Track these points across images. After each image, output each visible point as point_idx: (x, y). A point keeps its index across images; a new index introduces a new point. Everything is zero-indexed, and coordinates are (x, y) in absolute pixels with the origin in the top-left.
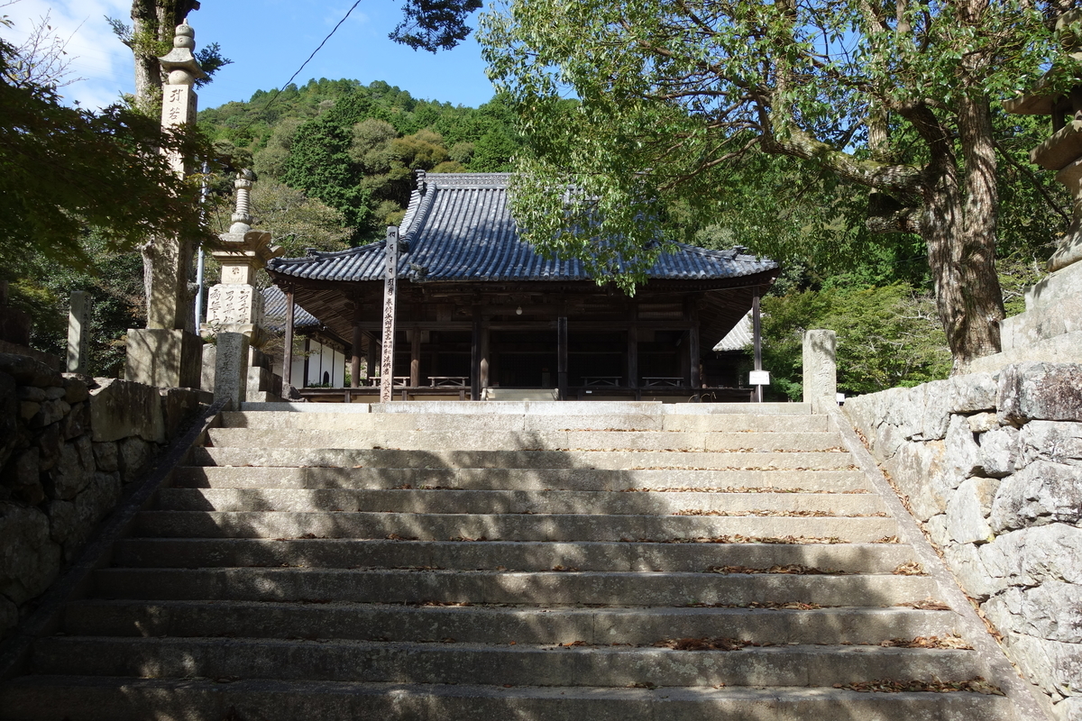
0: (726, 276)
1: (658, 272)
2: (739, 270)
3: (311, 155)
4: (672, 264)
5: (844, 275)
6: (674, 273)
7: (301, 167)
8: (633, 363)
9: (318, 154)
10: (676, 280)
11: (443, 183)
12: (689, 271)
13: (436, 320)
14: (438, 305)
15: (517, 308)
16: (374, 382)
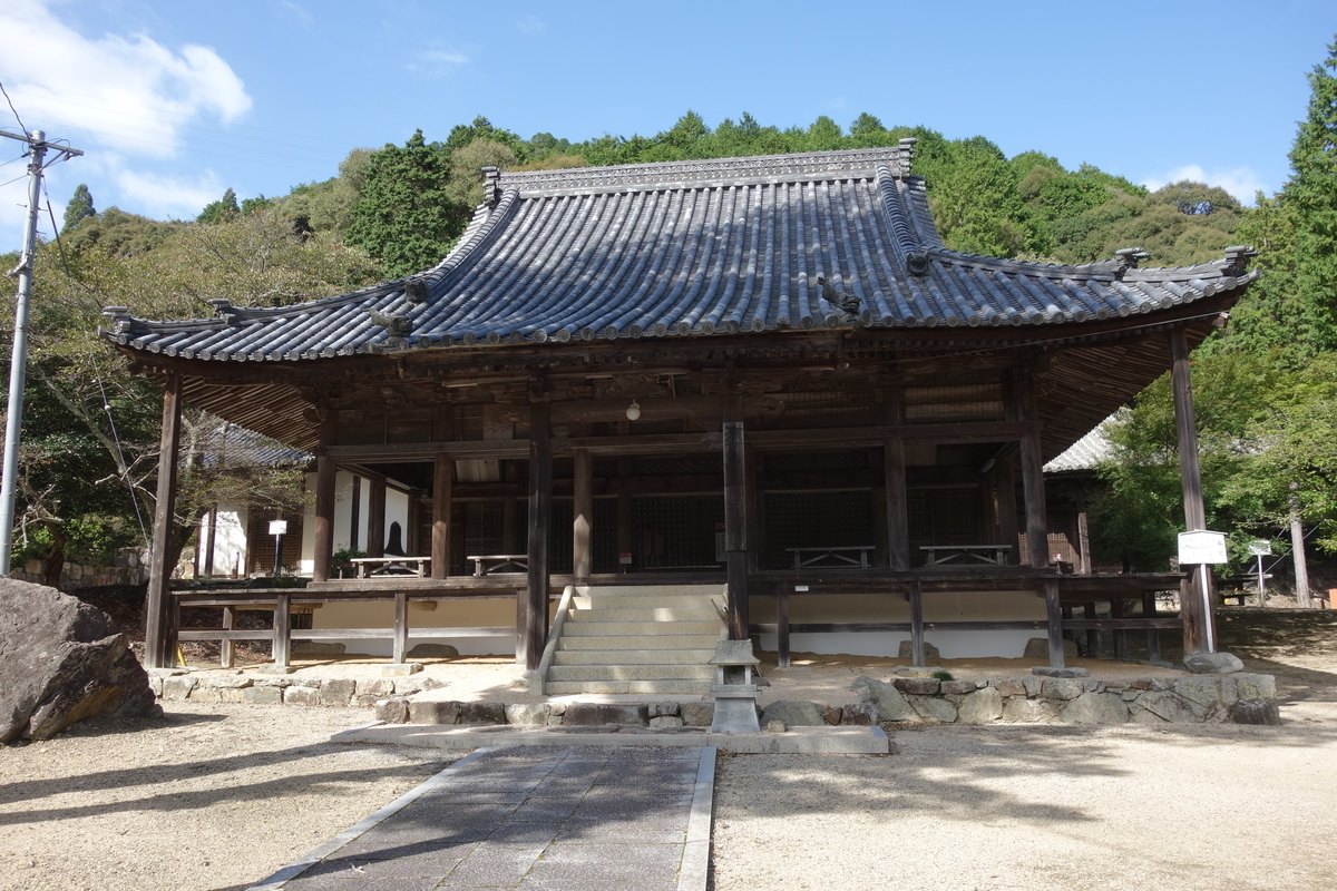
0: (1111, 314)
1: (949, 313)
2: (1140, 299)
3: (389, 195)
4: (978, 296)
5: (1231, 338)
6: (987, 310)
7: (374, 213)
8: (897, 516)
9: (399, 193)
10: (991, 330)
11: (532, 188)
12: (1020, 308)
13: (481, 438)
14: (486, 407)
15: (627, 405)
16: (361, 569)
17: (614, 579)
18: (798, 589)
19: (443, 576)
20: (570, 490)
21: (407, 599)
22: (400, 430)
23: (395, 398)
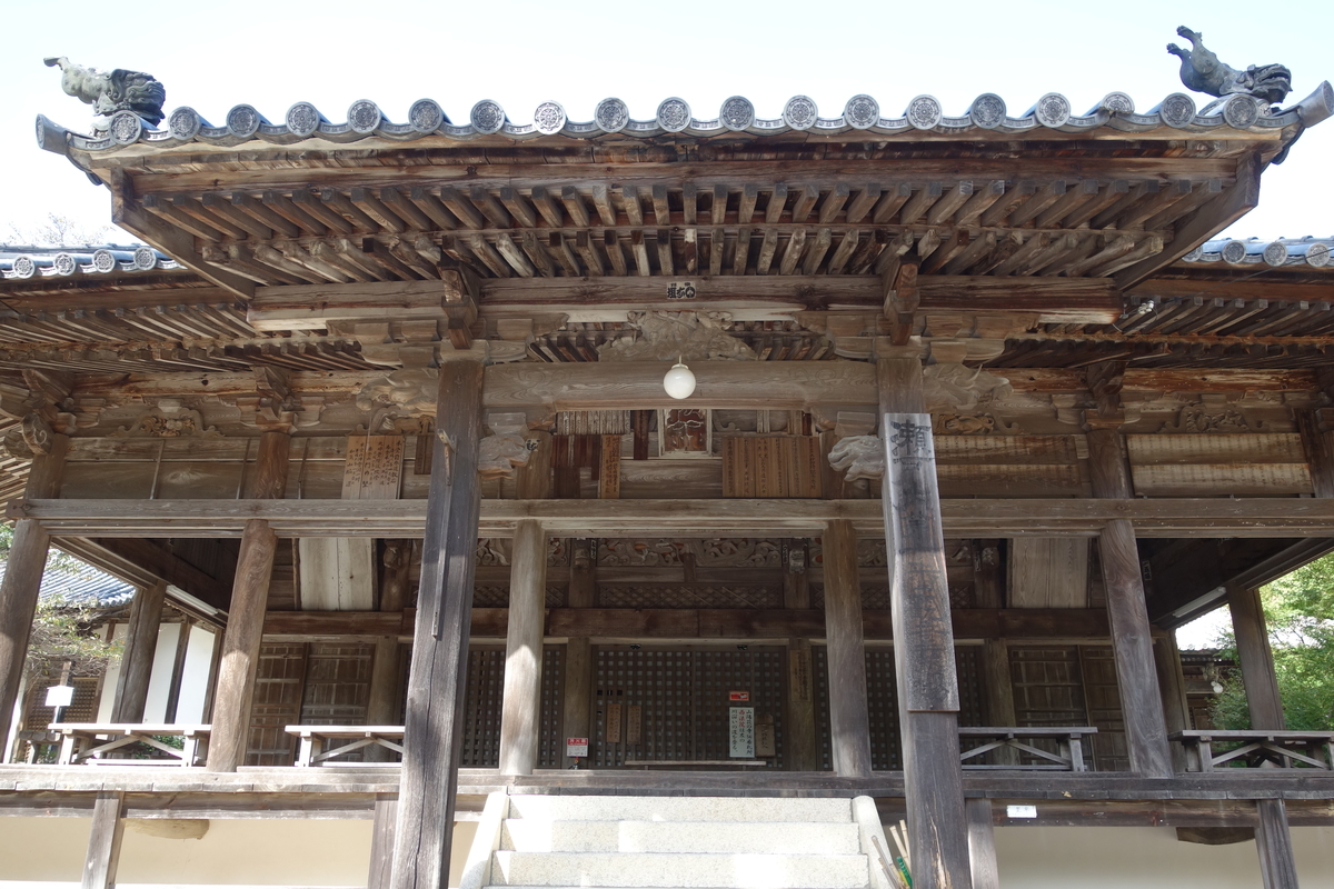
13: (338, 495)
14: (352, 440)
15: (665, 368)
16: (68, 744)
17: (590, 779)
18: (1014, 811)
19: (229, 764)
20: (500, 628)
21: (122, 813)
22: (184, 477)
23: (182, 420)
